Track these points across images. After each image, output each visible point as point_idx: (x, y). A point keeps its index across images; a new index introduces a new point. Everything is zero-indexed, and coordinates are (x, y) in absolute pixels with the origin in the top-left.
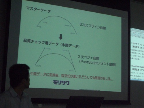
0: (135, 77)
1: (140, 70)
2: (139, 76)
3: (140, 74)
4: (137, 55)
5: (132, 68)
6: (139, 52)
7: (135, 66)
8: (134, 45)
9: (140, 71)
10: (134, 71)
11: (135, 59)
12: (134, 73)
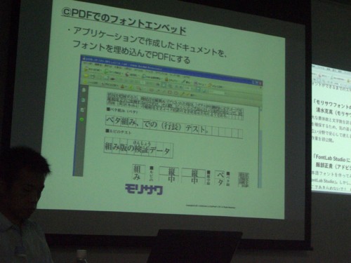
0: (322, 184)
1: (333, 166)
2: (331, 182)
3: (334, 176)
4: (329, 130)
5: (314, 161)
6: (332, 124)
7: (324, 158)
8: (321, 107)
9: (333, 170)
10: (319, 169)
11: (324, 139)
12: (320, 173)
